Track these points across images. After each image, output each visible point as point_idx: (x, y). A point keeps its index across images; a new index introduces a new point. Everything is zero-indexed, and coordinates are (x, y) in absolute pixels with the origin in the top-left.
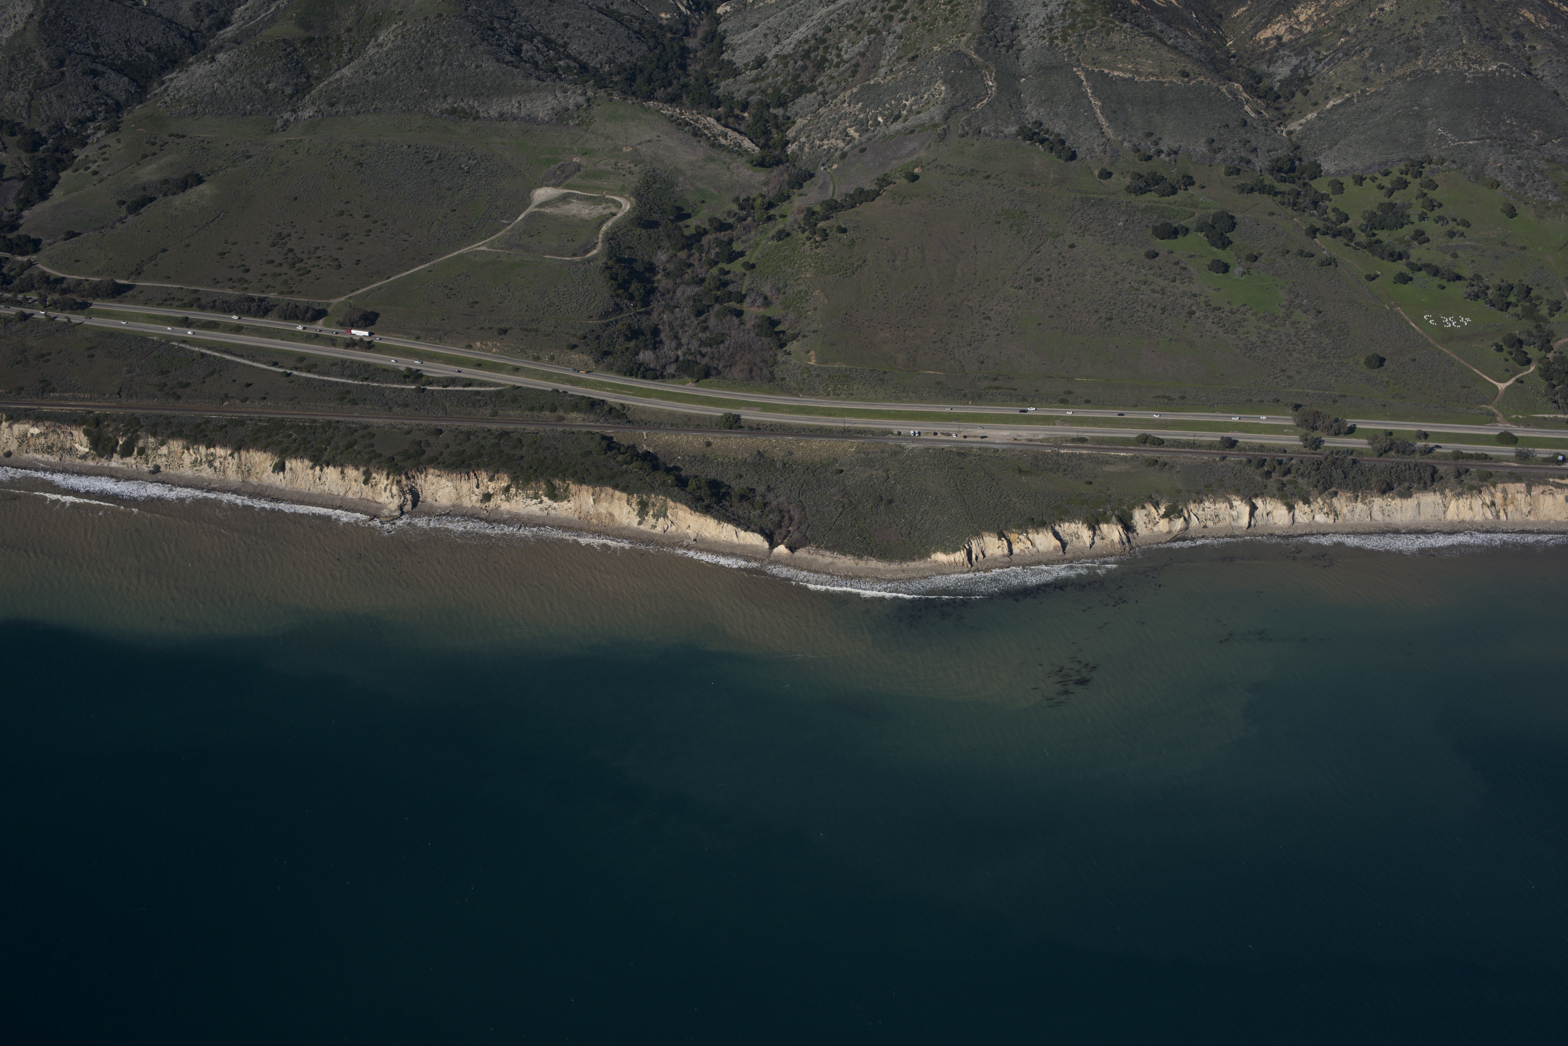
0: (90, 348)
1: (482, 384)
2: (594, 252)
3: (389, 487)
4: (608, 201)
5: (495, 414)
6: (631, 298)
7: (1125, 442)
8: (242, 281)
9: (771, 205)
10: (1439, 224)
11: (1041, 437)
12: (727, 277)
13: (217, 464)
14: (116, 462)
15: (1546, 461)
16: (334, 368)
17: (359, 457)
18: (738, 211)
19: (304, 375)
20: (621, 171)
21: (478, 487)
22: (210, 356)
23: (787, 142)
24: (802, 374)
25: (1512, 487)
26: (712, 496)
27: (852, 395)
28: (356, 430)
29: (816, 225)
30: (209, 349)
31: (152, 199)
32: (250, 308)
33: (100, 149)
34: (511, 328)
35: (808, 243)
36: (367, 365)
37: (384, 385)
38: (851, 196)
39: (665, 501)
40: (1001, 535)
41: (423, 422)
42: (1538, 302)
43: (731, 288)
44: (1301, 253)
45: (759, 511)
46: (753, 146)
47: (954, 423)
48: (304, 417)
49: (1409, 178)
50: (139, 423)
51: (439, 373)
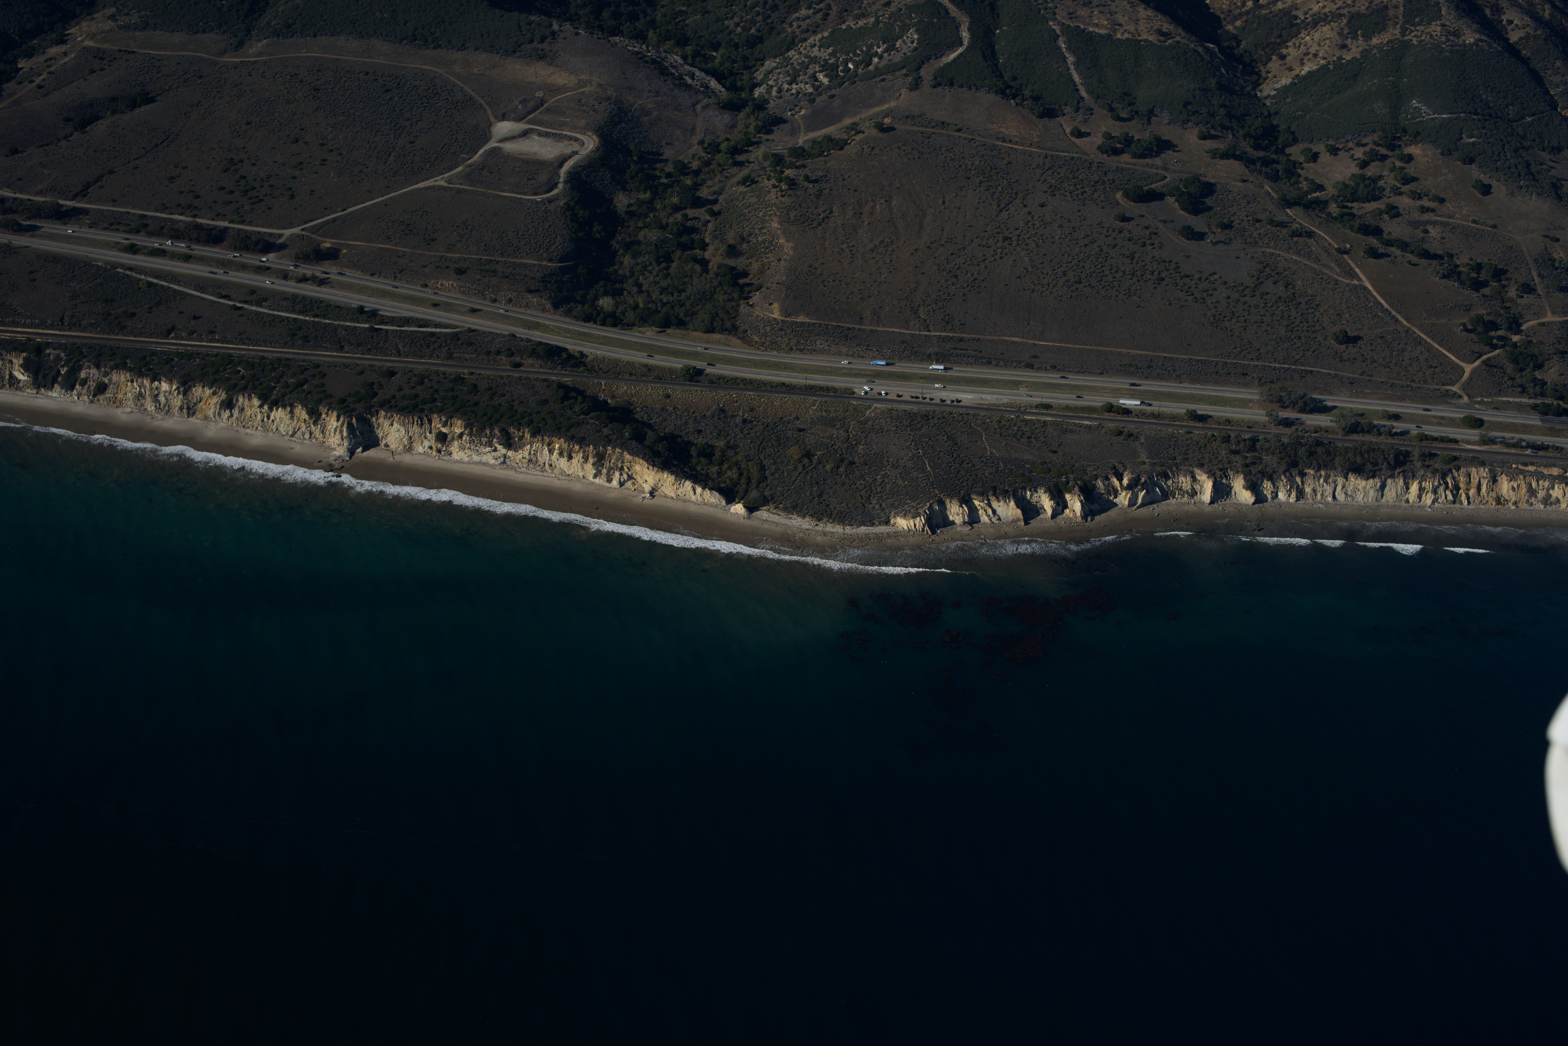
0: (32, 272)
1: (438, 325)
2: (556, 192)
3: (339, 428)
4: (570, 138)
5: (450, 357)
7: (1090, 411)
8: (192, 207)
9: (737, 150)
10: (1412, 199)
11: (1005, 402)
12: (691, 224)
13: (161, 398)
14: (56, 394)
15: (1509, 446)
16: (285, 303)
17: (309, 397)
18: (703, 155)
19: (254, 308)
20: (584, 108)
21: (430, 432)
22: (157, 284)
23: (755, 85)
24: (765, 327)
25: (1475, 472)
26: (670, 452)
27: (814, 350)
28: (307, 369)
29: (783, 172)
30: (156, 277)
31: (99, 117)
32: (199, 236)
34: (468, 268)
35: (774, 191)
36: (320, 301)
37: (336, 323)
38: (818, 144)
39: (622, 454)
40: (964, 501)
41: (376, 363)
42: (1507, 283)
43: (694, 235)
44: (1272, 222)
45: (717, 468)
46: (720, 87)
47: (903, 382)
48: (253, 353)
49: (1383, 150)
50: (81, 353)
51: (394, 312)
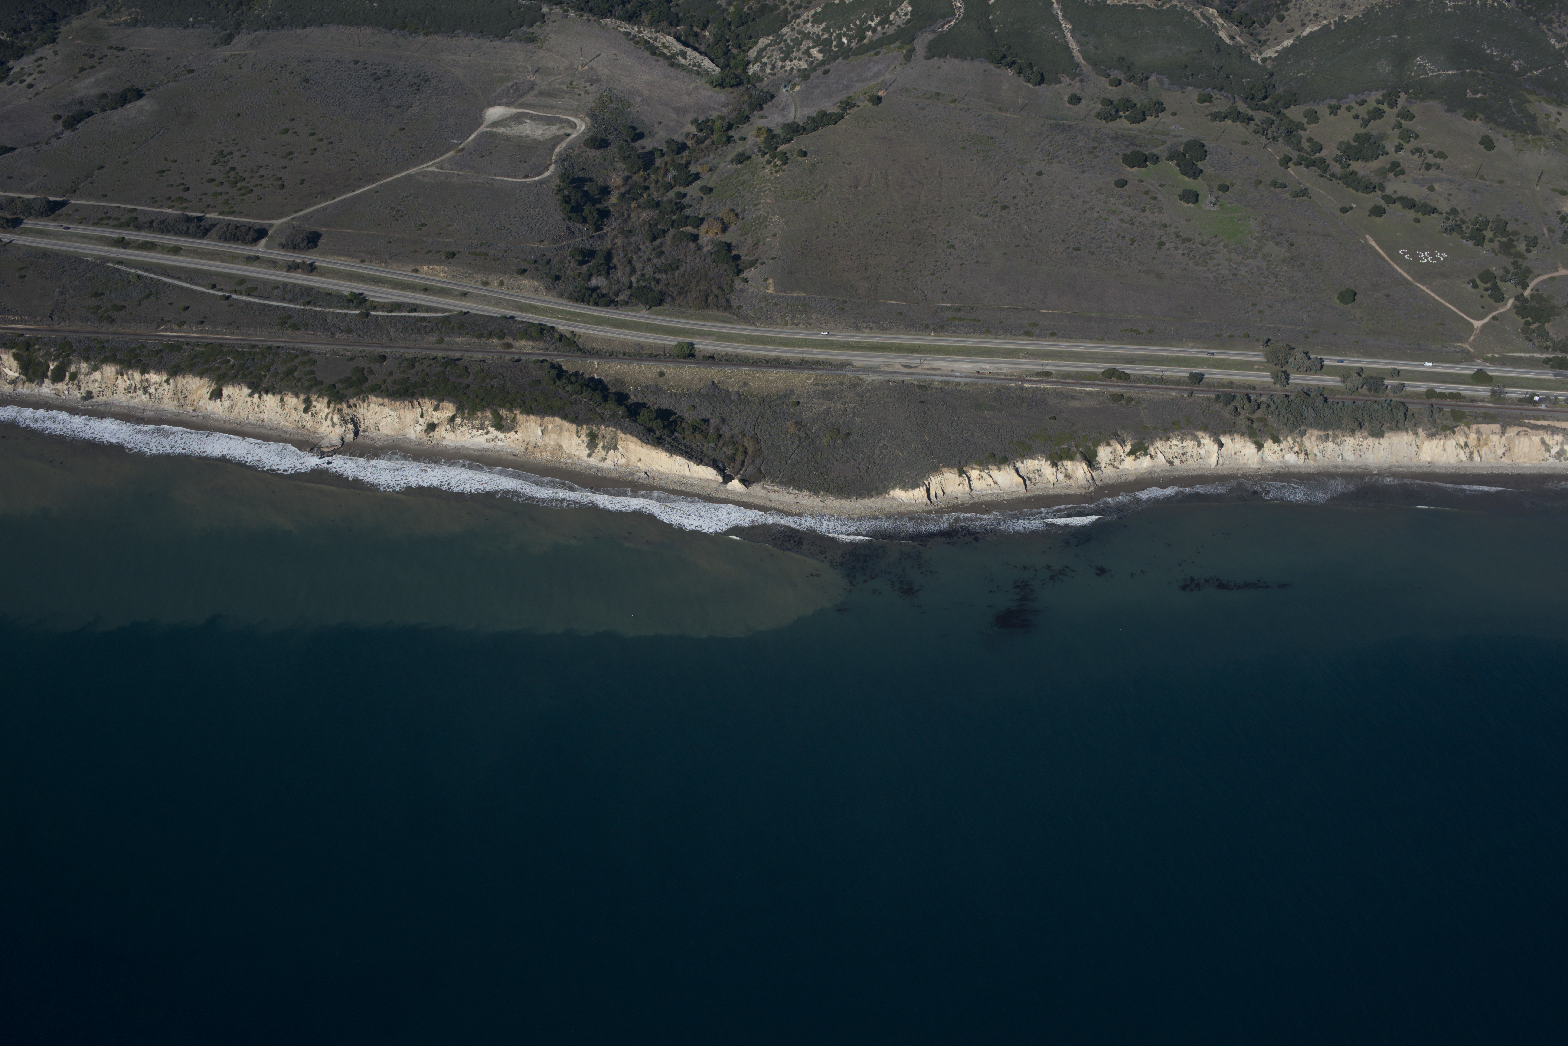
0: (22, 269)
1: (429, 309)
2: (547, 174)
3: (330, 416)
4: (562, 121)
5: (441, 341)
6: (584, 221)
7: (1090, 378)
8: (181, 200)
9: (730, 127)
10: (1416, 156)
11: (1004, 371)
12: (685, 201)
13: (152, 390)
14: (47, 389)
15: (1521, 401)
16: (275, 292)
17: (299, 384)
18: (696, 133)
19: (244, 298)
20: (576, 90)
21: (422, 416)
22: (146, 278)
23: (749, 63)
24: (759, 302)
25: (1485, 428)
26: (664, 428)
27: (810, 324)
28: (297, 356)
29: (776, 148)
30: (146, 270)
31: (90, 114)
32: (188, 229)
33: (36, 61)
34: (459, 252)
35: (768, 167)
36: (309, 289)
37: (327, 310)
38: (813, 119)
39: (615, 433)
40: (961, 472)
41: (366, 349)
42: (1515, 238)
43: (687, 212)
44: (1275, 184)
45: (712, 445)
46: (713, 66)
47: (916, 355)
48: (243, 342)
49: (1385, 107)
50: (71, 346)
51: (384, 298)
